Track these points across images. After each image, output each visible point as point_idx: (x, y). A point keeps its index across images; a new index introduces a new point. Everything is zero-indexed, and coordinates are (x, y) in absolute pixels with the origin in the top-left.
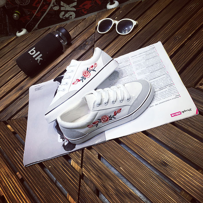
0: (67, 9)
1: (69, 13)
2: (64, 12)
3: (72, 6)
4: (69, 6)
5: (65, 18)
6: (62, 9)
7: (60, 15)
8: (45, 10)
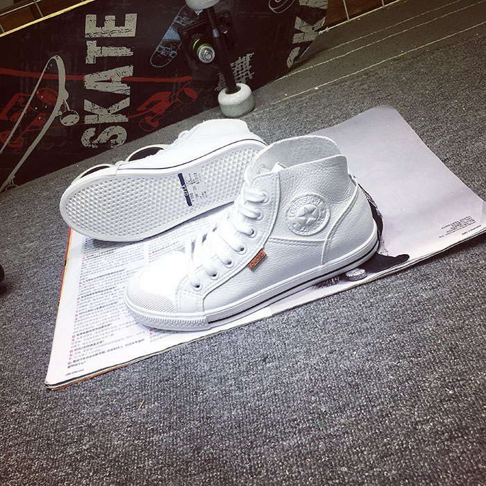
0: (102, 121)
1: (107, 130)
2: (94, 129)
3: (117, 110)
4: (109, 112)
5: (99, 144)
6: (89, 120)
7: (83, 138)
8: (38, 127)
